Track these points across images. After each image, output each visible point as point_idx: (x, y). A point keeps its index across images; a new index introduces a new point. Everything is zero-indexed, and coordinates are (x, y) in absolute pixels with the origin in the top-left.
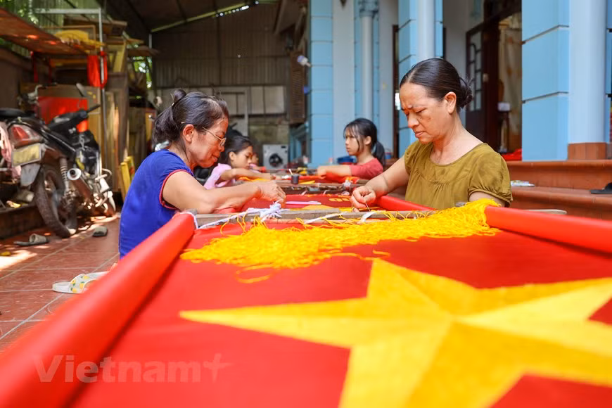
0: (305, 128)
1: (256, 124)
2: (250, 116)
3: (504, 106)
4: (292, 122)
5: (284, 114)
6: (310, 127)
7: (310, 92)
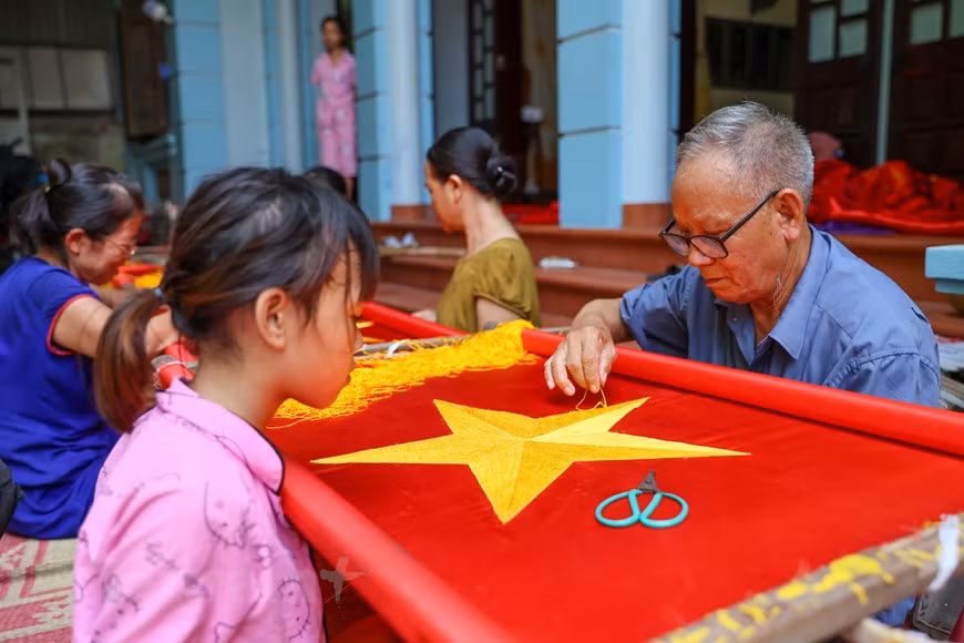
0: (167, 146)
1: (47, 130)
2: (34, 113)
3: (532, 113)
4: (134, 130)
5: (111, 112)
6: (179, 143)
7: (176, 75)
